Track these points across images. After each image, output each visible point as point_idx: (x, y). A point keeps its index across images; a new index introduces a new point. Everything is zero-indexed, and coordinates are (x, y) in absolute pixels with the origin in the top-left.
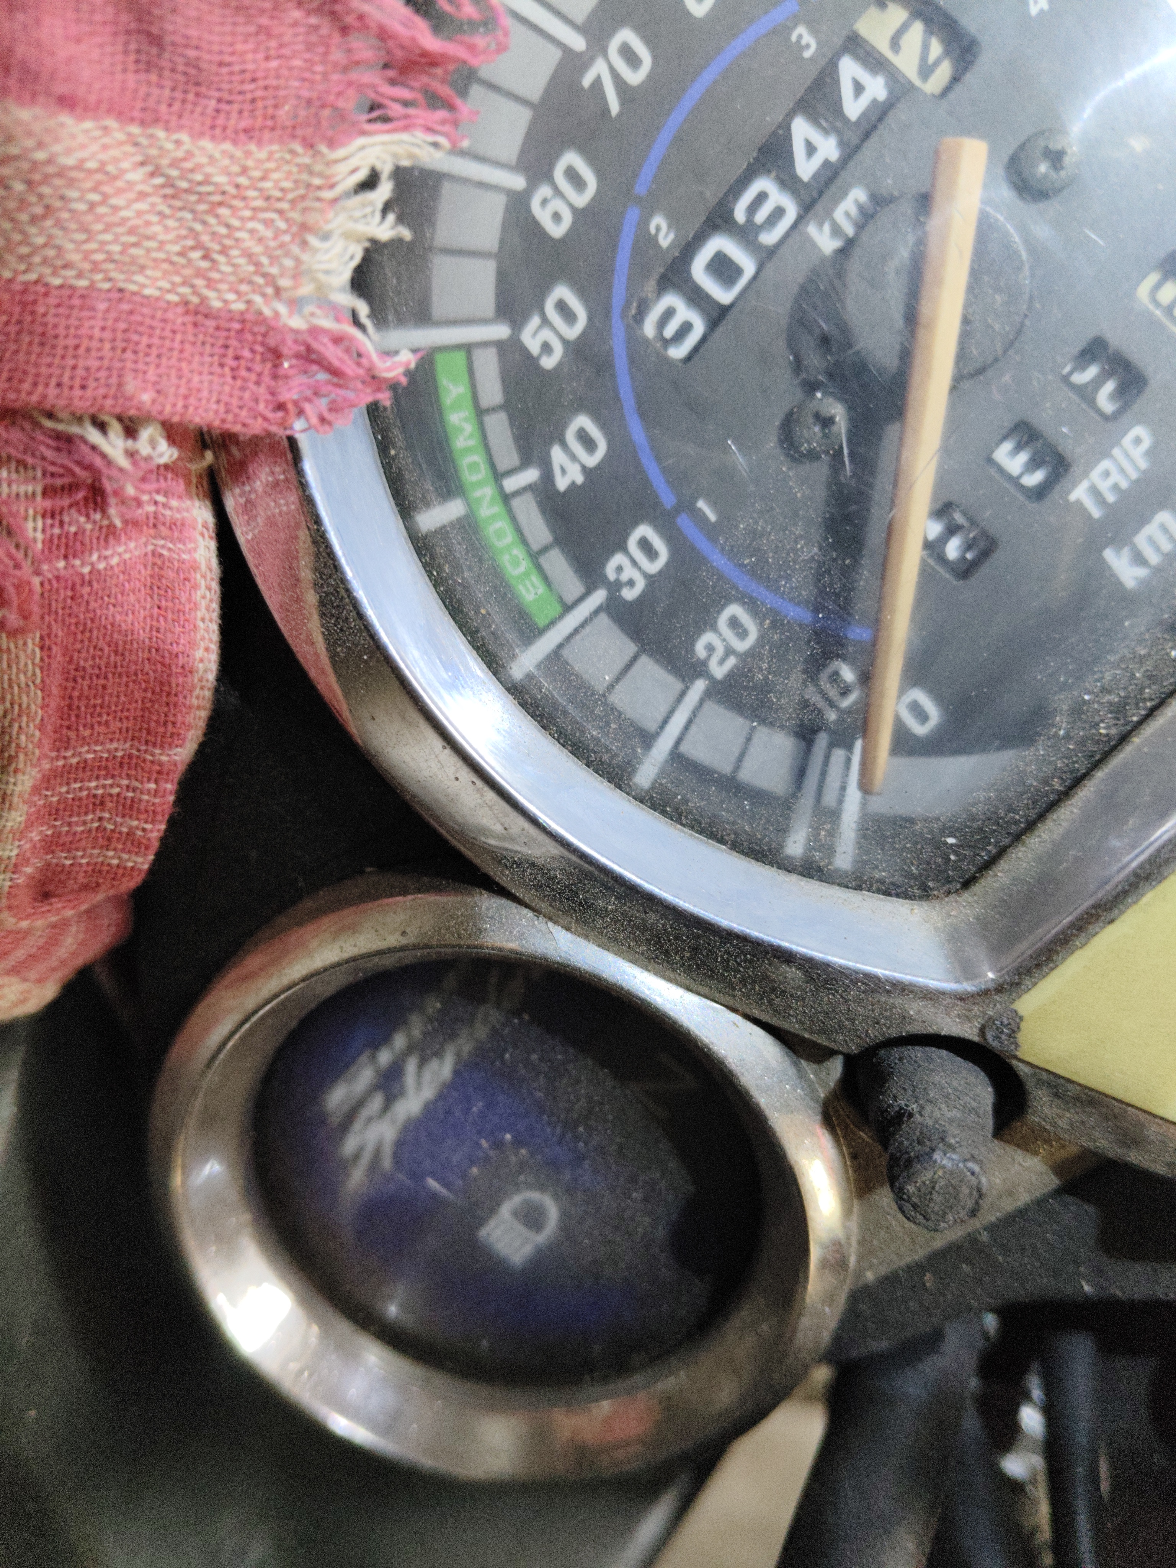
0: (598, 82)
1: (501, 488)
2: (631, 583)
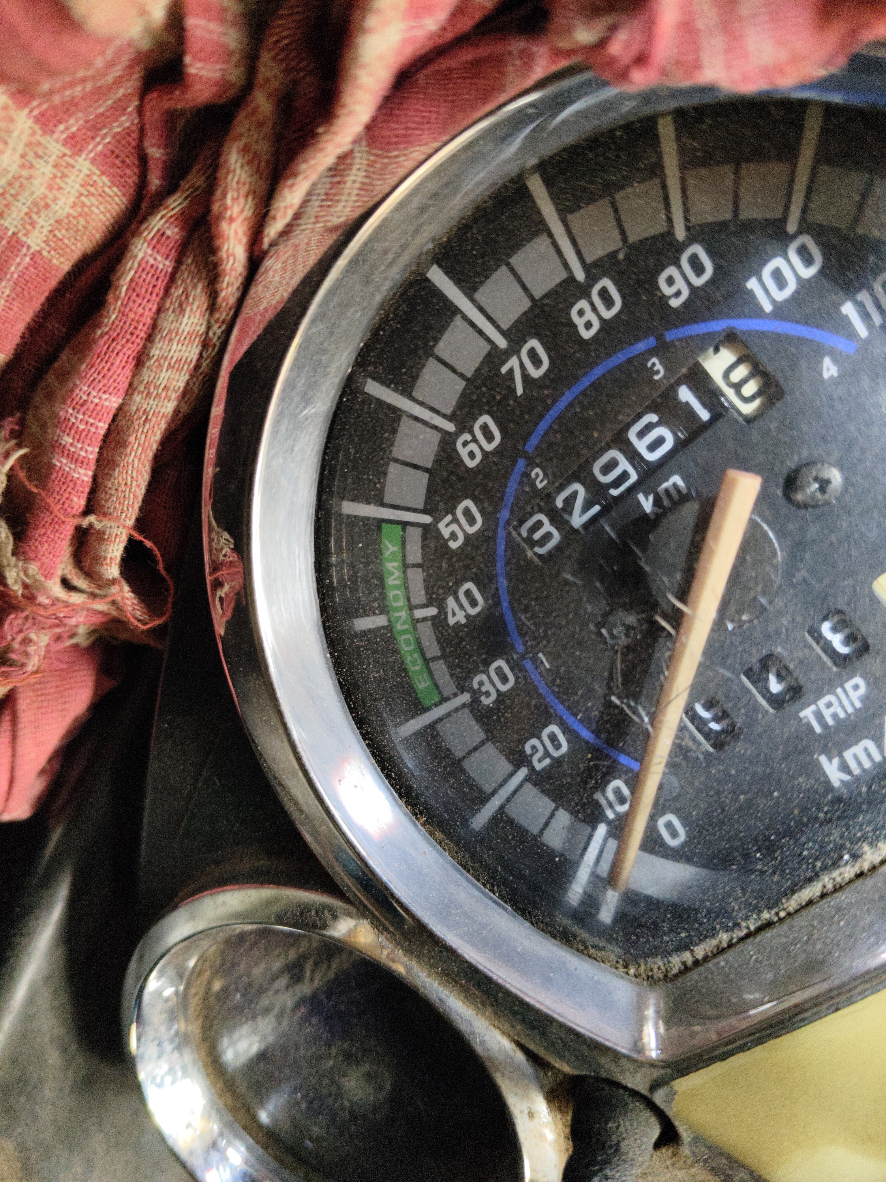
0: (511, 371)
1: (412, 615)
2: (488, 694)
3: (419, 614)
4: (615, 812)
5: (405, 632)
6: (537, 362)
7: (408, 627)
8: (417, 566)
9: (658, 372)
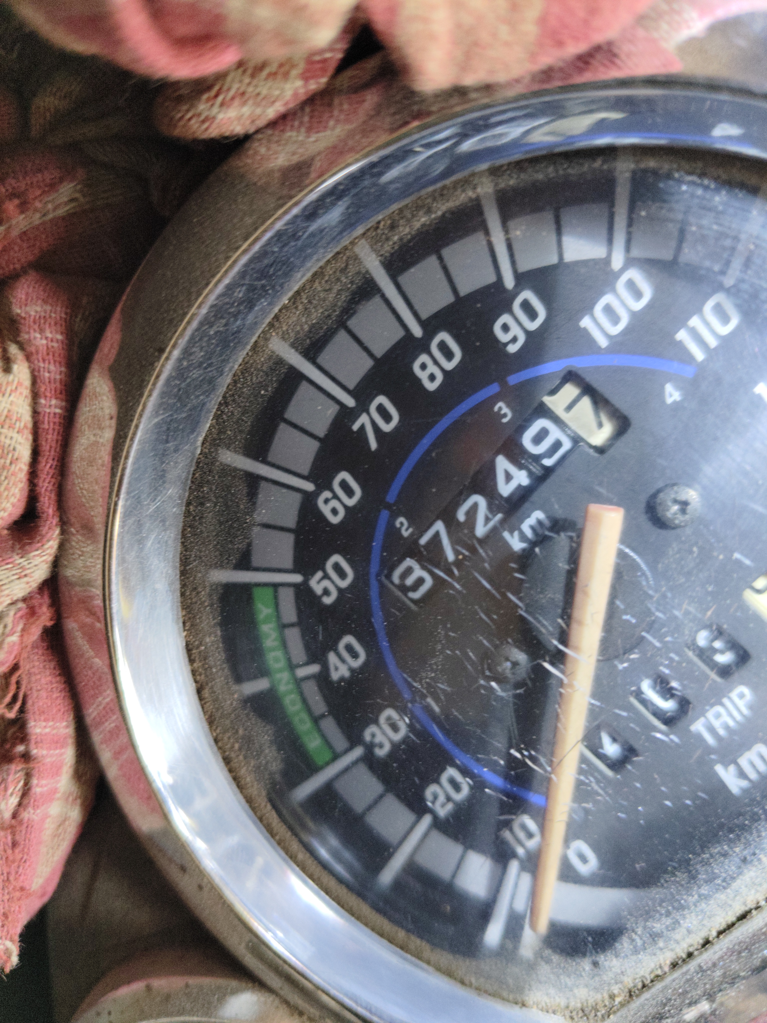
3: (301, 672)
4: (525, 848)
5: (289, 692)
6: (387, 417)
7: (291, 686)
8: (292, 625)
9: (505, 415)
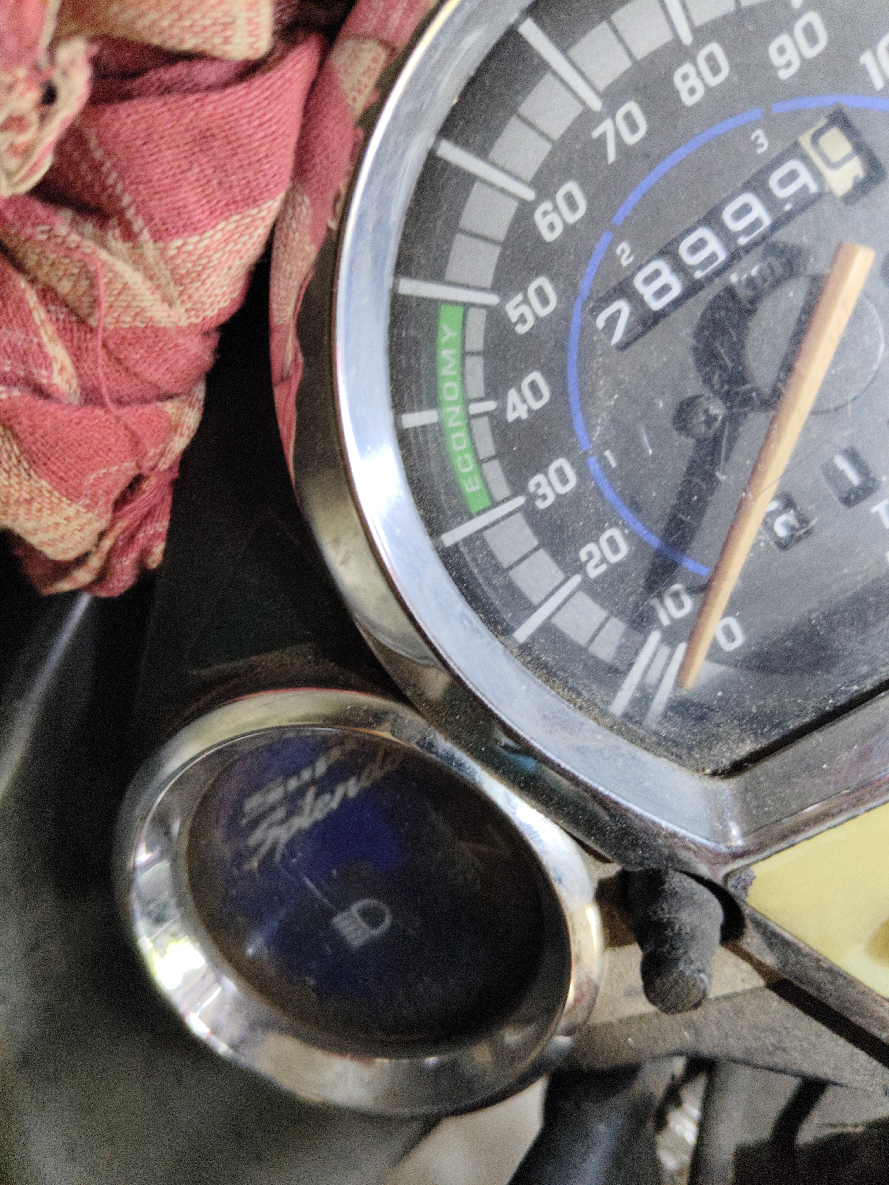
0: (603, 137)
1: (467, 410)
2: (544, 497)
3: (475, 408)
4: (671, 618)
5: (457, 429)
6: (633, 127)
7: (461, 423)
8: (477, 353)
9: (761, 145)
